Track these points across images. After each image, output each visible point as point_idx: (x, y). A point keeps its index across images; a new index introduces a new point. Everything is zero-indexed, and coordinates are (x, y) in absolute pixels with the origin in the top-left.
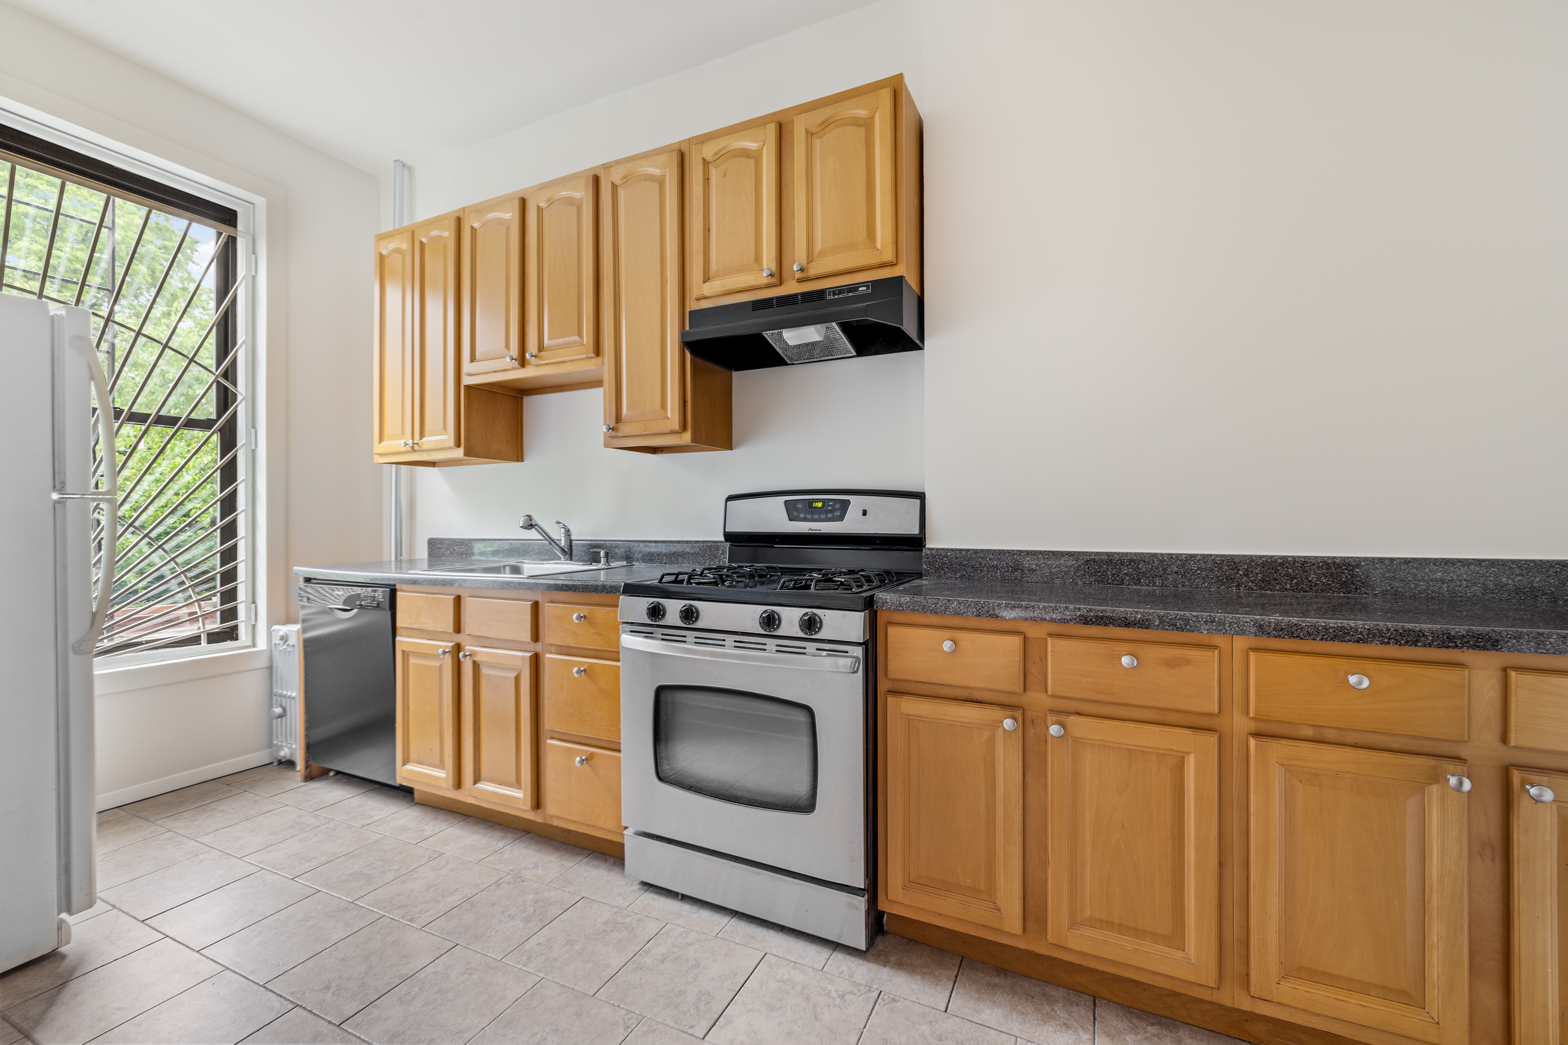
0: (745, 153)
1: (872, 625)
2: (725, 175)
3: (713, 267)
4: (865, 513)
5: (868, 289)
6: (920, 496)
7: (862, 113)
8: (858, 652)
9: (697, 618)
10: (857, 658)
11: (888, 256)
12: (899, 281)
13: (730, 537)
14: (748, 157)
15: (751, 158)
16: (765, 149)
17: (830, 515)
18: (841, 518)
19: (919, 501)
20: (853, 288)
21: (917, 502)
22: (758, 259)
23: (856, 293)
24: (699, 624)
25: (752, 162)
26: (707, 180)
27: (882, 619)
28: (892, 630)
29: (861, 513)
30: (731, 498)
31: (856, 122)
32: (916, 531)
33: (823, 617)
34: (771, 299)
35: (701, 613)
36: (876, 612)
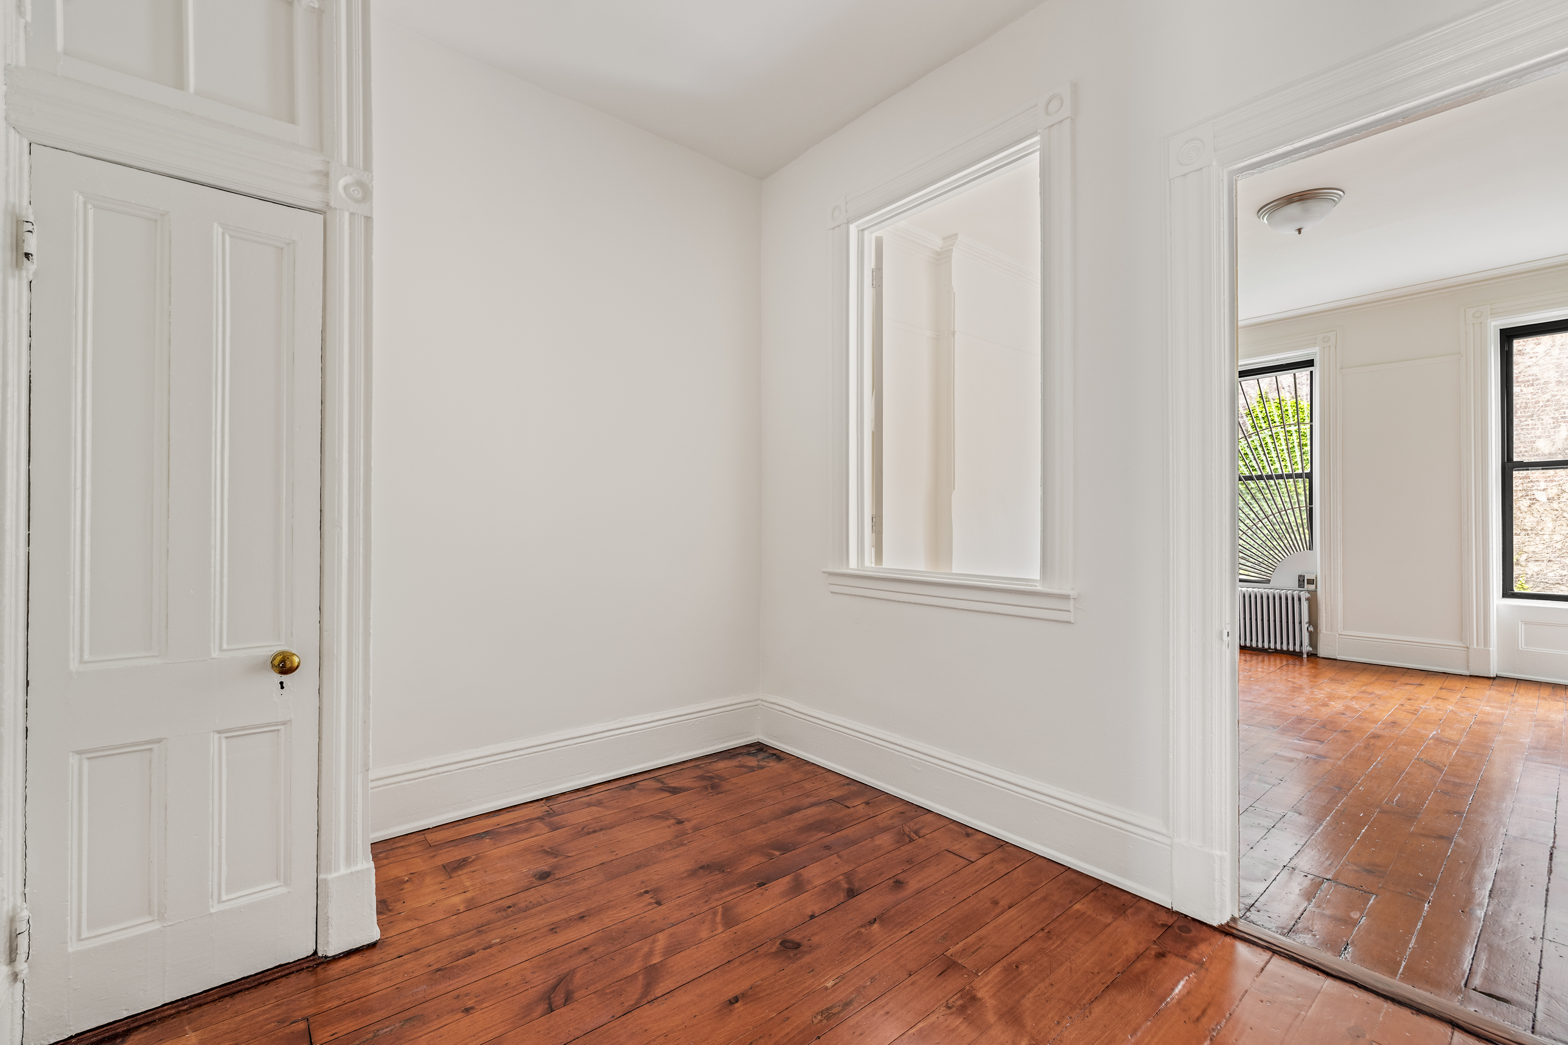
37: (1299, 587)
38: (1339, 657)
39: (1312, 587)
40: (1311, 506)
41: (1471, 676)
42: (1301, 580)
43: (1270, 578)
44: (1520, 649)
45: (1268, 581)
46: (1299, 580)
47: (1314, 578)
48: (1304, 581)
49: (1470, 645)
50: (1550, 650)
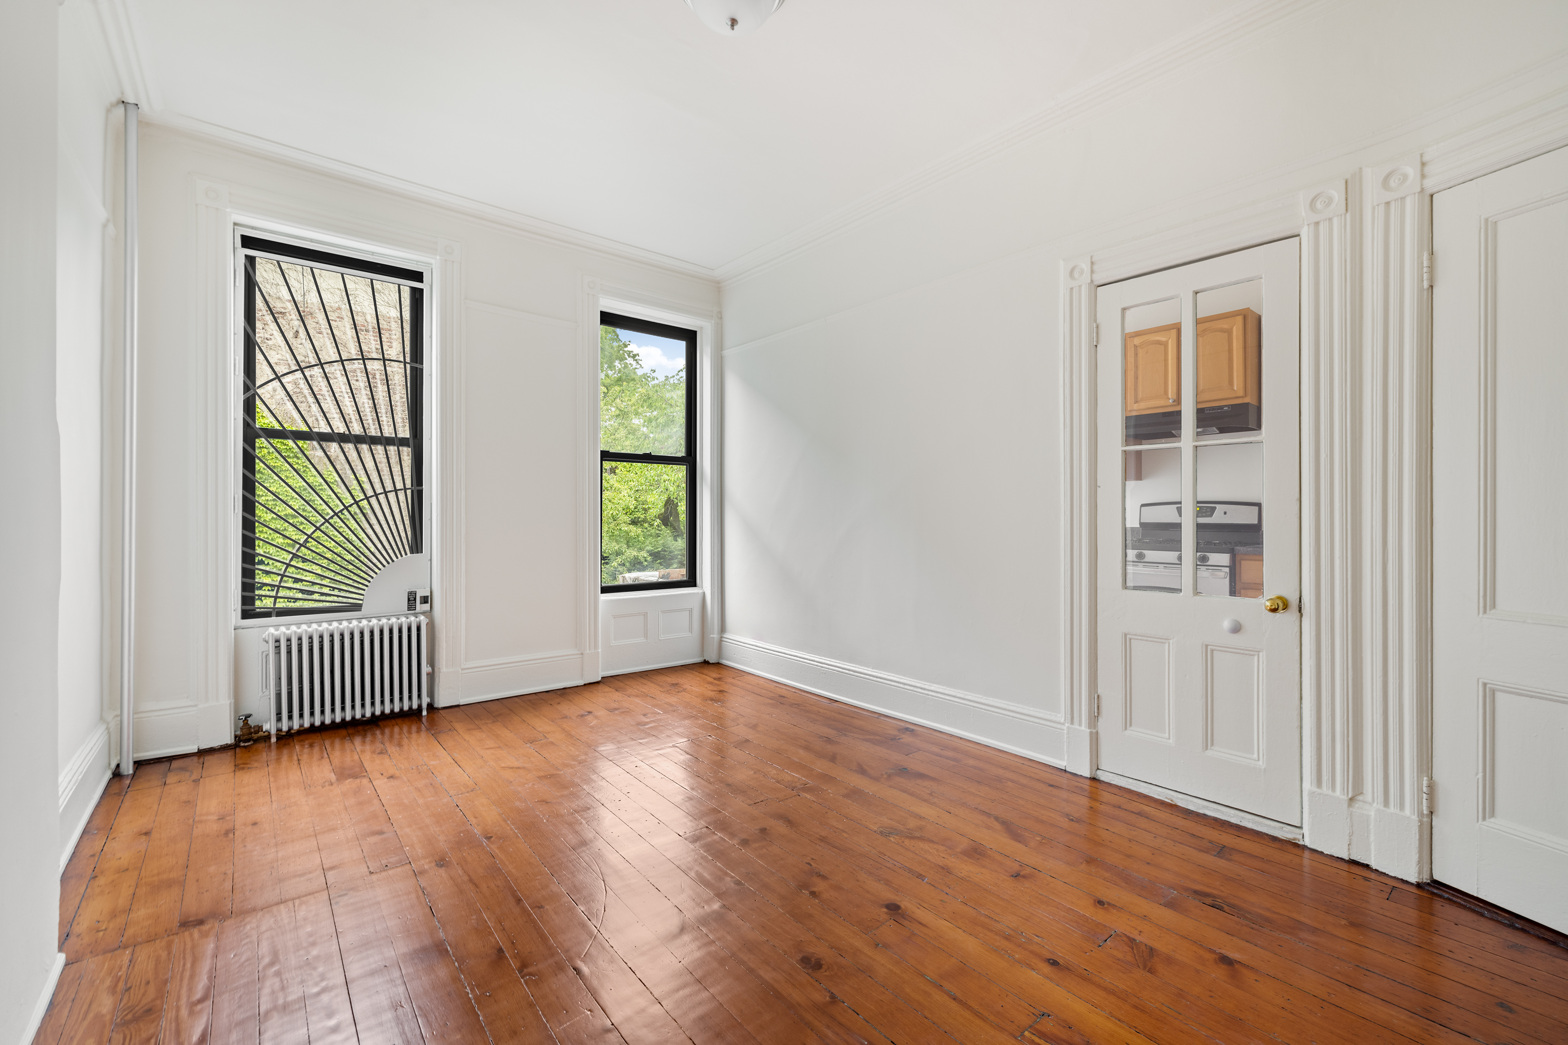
0: (1159, 343)
1: (1233, 560)
2: (1147, 352)
3: (1140, 396)
4: (1225, 513)
5: (1229, 408)
6: (1259, 505)
7: (1226, 326)
8: (1227, 570)
9: (1144, 557)
10: (1226, 572)
11: (1241, 393)
12: (1246, 405)
13: (1142, 525)
14: (1160, 344)
15: (1162, 345)
16: (1170, 341)
17: (1204, 514)
18: (1211, 515)
19: (1257, 507)
20: (1221, 407)
21: (1257, 508)
22: (1166, 392)
23: (1222, 410)
24: (1146, 560)
25: (1163, 347)
26: (1136, 355)
27: (1238, 558)
28: (1243, 562)
29: (1223, 513)
30: (1143, 505)
31: (1222, 331)
32: (1256, 522)
33: (1209, 556)
34: (1174, 412)
35: (1146, 555)
36: (1235, 554)
37: (409, 609)
38: (462, 702)
39: (426, 607)
40: (419, 488)
41: (585, 685)
42: (412, 599)
43: (361, 602)
44: (612, 644)
45: (357, 607)
46: (409, 600)
47: (429, 594)
48: (415, 599)
49: (584, 651)
50: (630, 640)
